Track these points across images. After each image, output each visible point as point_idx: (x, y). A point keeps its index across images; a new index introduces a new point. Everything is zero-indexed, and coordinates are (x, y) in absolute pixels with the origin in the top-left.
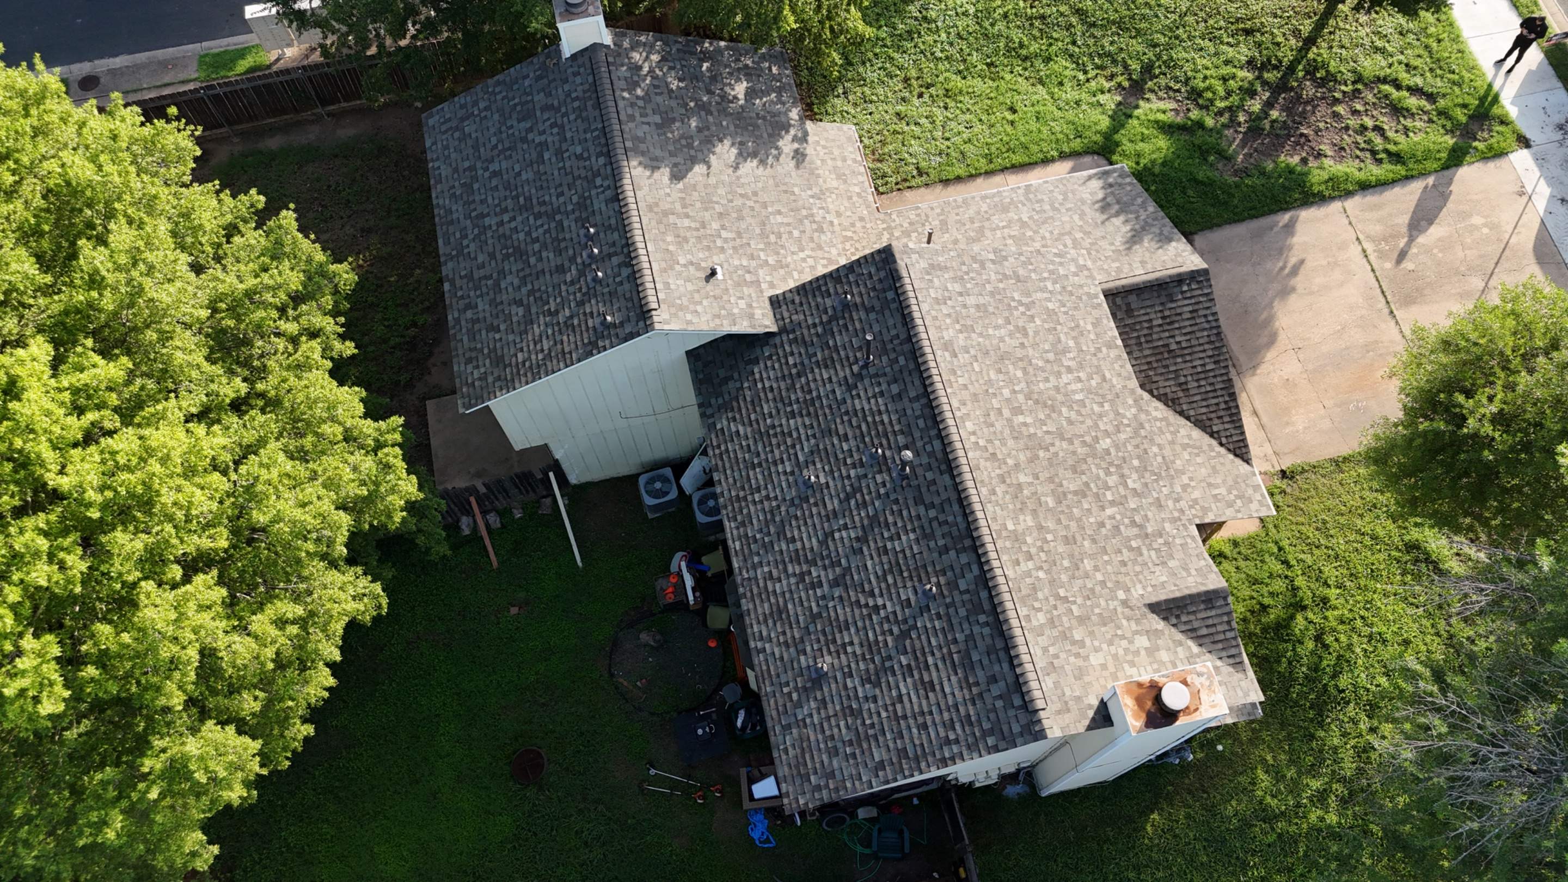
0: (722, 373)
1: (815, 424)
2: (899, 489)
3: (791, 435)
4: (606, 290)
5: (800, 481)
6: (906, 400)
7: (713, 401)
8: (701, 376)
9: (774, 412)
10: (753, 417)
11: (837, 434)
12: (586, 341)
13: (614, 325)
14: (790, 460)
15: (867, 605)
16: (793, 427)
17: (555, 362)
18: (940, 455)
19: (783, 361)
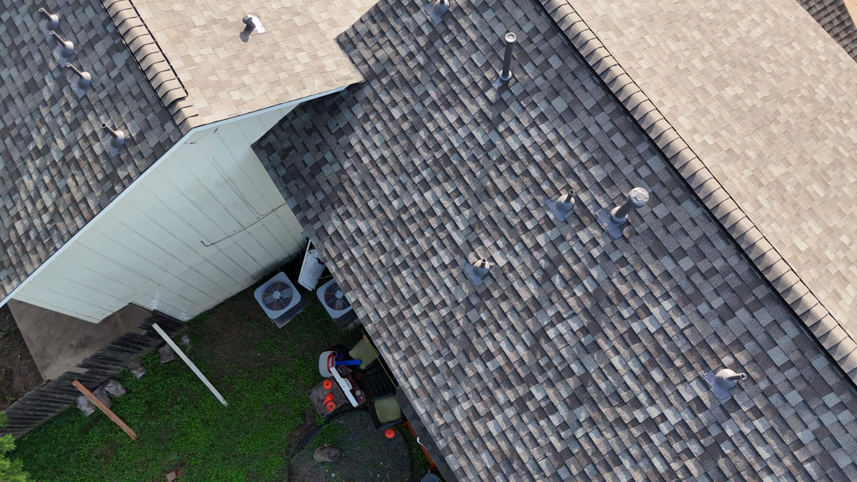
0: (309, 159)
1: (461, 189)
2: (620, 243)
3: (433, 213)
4: (102, 95)
5: (469, 271)
6: (582, 115)
7: (311, 199)
8: (283, 172)
9: (398, 189)
10: (372, 204)
11: (499, 192)
12: (100, 176)
13: (130, 141)
14: (444, 247)
15: (635, 422)
16: (431, 201)
17: (68, 220)
18: (665, 177)
19: (385, 117)
